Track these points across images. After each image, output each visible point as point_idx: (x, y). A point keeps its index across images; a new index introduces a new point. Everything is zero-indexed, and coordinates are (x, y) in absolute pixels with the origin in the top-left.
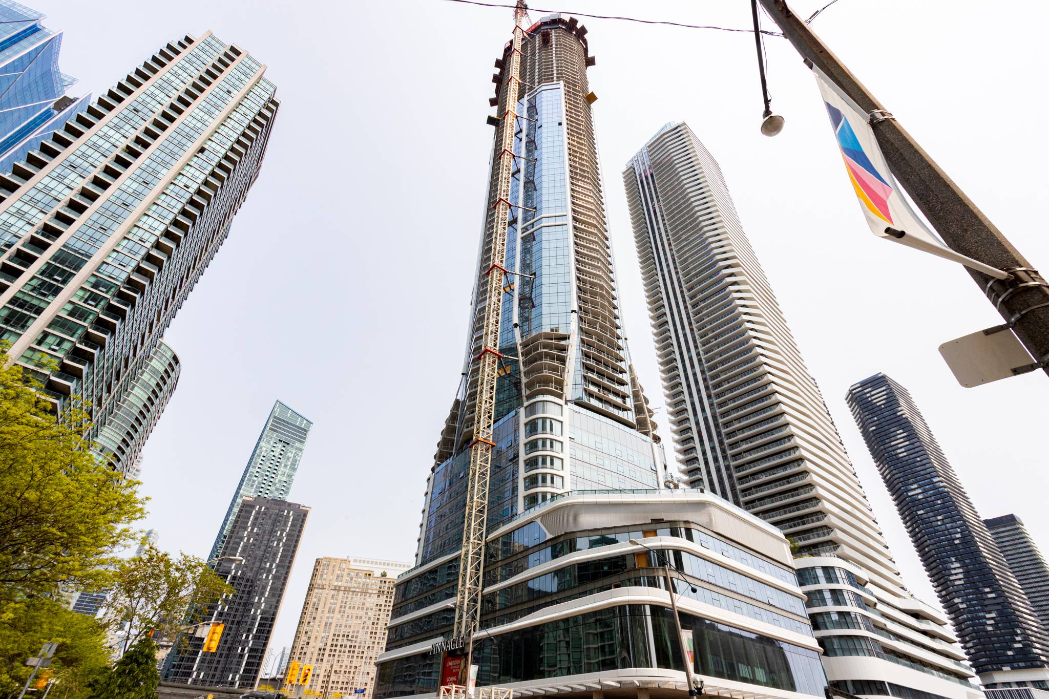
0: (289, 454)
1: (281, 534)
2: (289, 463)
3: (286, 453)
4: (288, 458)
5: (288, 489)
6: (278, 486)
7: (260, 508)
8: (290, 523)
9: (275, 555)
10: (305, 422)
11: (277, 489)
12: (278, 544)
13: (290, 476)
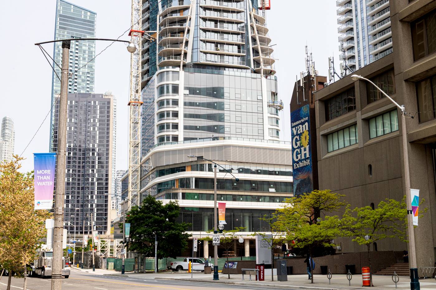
0: (84, 48)
1: (94, 121)
2: (86, 56)
3: (81, 47)
4: (84, 52)
5: (93, 78)
6: (83, 77)
7: (71, 102)
8: (98, 111)
9: (94, 137)
10: (89, 14)
11: (83, 81)
12: (94, 129)
13: (91, 67)
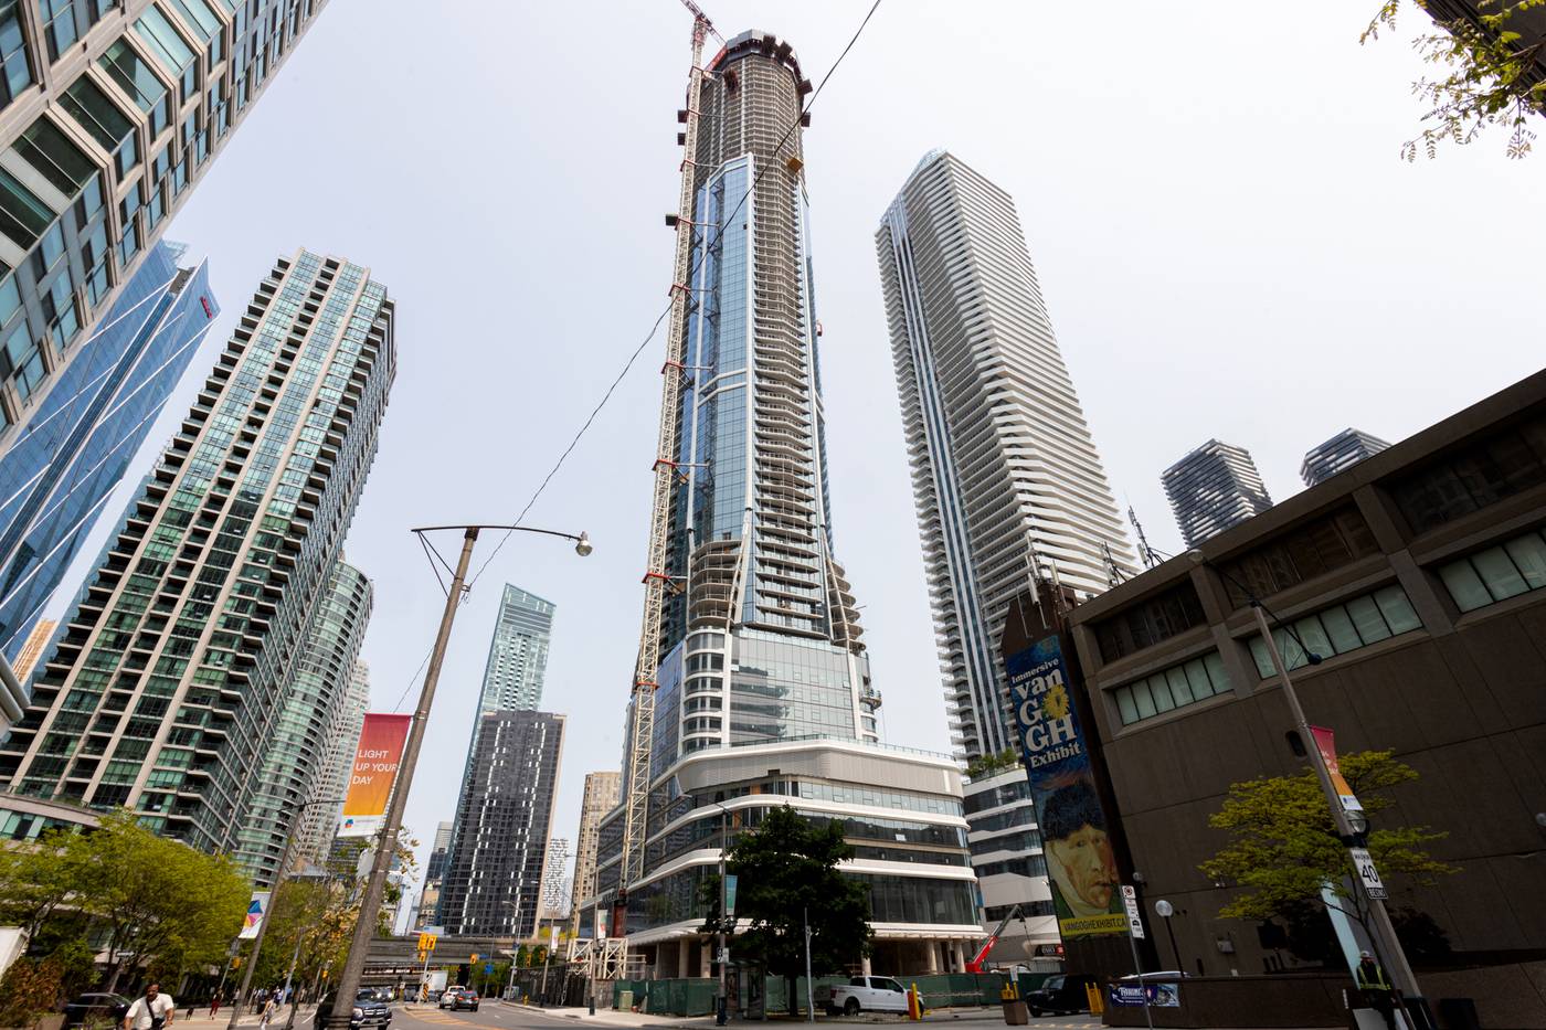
0: (533, 650)
1: (536, 752)
2: (535, 661)
3: (529, 649)
4: (533, 655)
5: (539, 692)
6: (526, 690)
7: (506, 723)
8: (543, 738)
9: (532, 777)
10: (546, 605)
11: (525, 695)
12: (534, 764)
13: (538, 677)
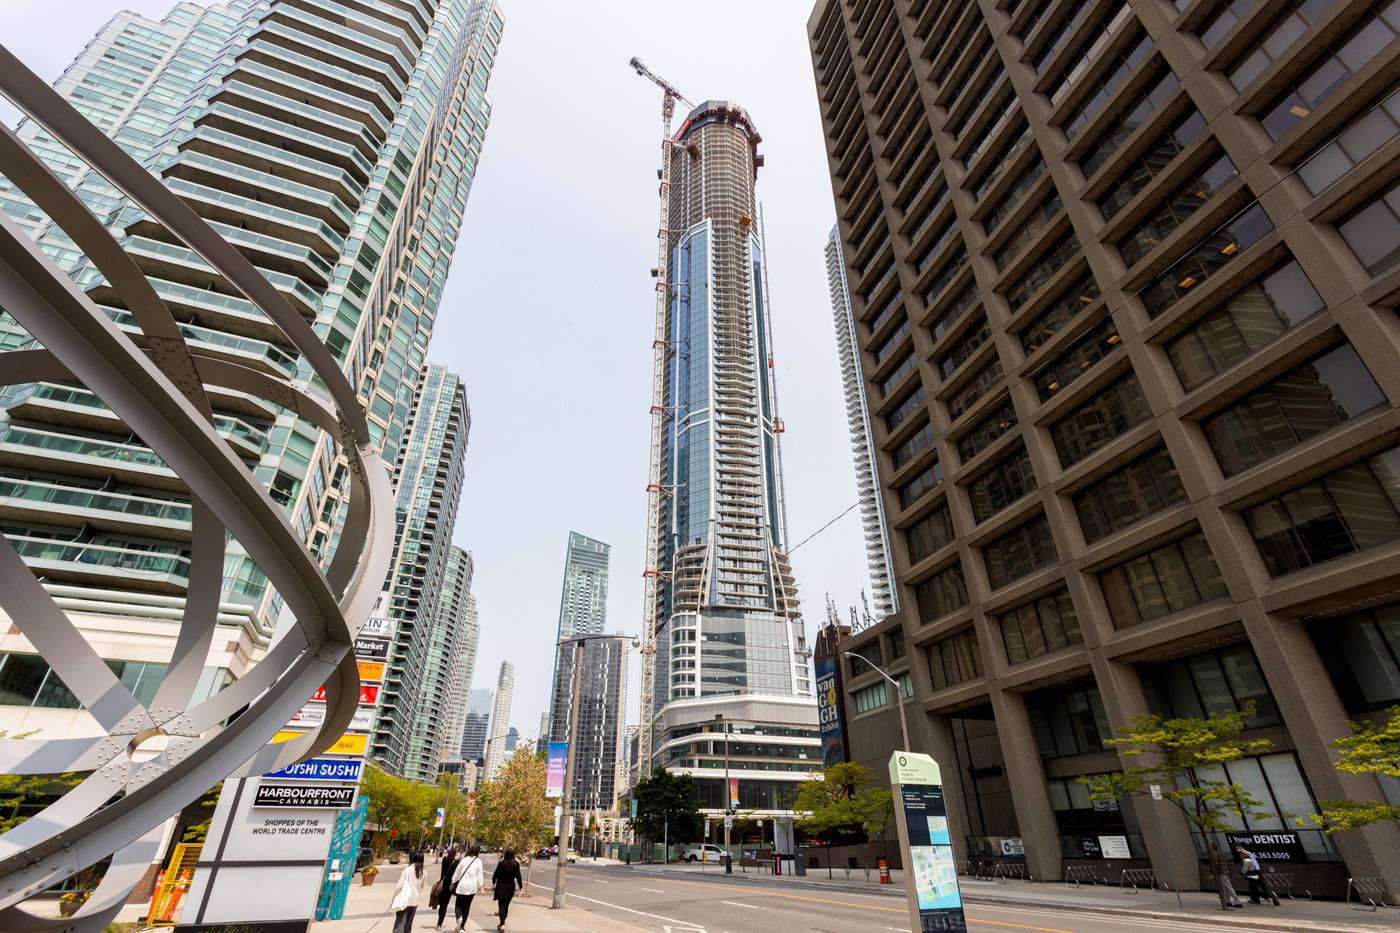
0: (596, 583)
1: (603, 666)
2: (598, 592)
3: (592, 582)
4: (596, 587)
5: (604, 617)
6: (593, 616)
8: (608, 655)
9: (602, 686)
10: (603, 546)
11: (593, 620)
12: (603, 676)
13: (602, 604)
